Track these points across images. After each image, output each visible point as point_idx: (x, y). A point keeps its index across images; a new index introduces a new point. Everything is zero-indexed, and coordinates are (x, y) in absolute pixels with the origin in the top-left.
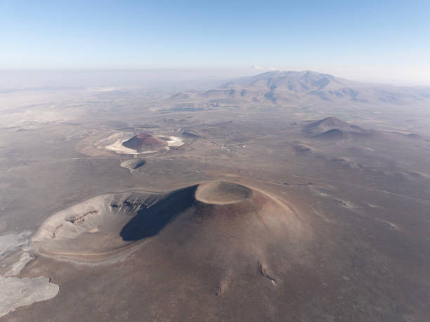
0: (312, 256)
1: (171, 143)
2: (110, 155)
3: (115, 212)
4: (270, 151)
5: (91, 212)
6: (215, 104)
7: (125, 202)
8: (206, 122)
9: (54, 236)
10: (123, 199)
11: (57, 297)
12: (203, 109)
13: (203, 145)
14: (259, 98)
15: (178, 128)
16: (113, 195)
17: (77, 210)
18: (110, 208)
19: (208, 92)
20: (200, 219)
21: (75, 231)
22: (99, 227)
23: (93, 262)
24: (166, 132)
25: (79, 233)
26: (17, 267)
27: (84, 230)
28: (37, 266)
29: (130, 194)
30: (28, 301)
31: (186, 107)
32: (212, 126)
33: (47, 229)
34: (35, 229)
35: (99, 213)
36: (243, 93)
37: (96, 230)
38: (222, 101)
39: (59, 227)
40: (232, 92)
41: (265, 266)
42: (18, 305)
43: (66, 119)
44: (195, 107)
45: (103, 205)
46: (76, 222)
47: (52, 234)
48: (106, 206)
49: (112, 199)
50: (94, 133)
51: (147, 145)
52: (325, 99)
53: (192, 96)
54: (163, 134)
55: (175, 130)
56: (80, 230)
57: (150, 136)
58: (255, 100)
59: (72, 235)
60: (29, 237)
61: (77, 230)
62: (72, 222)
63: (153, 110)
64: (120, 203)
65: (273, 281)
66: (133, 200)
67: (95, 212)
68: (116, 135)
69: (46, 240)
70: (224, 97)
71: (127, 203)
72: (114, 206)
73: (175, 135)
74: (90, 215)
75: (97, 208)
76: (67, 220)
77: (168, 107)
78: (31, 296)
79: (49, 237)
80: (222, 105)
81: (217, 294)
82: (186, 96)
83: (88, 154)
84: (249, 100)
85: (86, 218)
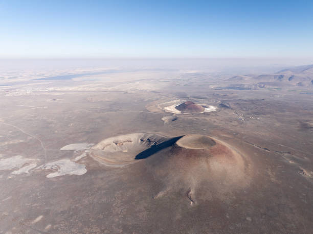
0: (234, 197)
1: (207, 110)
3: (141, 143)
4: (278, 124)
5: (128, 141)
7: (148, 139)
8: (243, 98)
9: (103, 149)
10: (148, 137)
11: (83, 175)
12: (250, 89)
13: (227, 114)
14: (305, 83)
15: (219, 100)
16: (144, 134)
17: (121, 138)
18: (140, 141)
19: (260, 76)
20: (170, 154)
21: (115, 149)
22: (128, 150)
23: (108, 164)
24: (209, 102)
25: (117, 150)
26: (78, 158)
27: (120, 149)
28: (85, 160)
29: (152, 135)
30: (72, 173)
31: (238, 87)
32: (246, 101)
33: (102, 145)
34: (96, 143)
35: (132, 143)
36: (290, 79)
37: (126, 151)
38: (269, 84)
39: (108, 145)
40: (281, 77)
41: (192, 192)
42: (67, 173)
43: (154, 89)
44: (245, 87)
45: (136, 138)
46: (118, 144)
47: (103, 147)
48: (138, 139)
49: (142, 136)
50: (162, 99)
51: (189, 109)
53: (247, 78)
54: (206, 103)
55: (216, 101)
56: (118, 149)
57: (194, 103)
58: (300, 84)
59: (112, 151)
60: (91, 146)
62: (116, 144)
63: (212, 87)
64: (145, 139)
65: (192, 203)
66: (152, 139)
67: (131, 141)
68: (175, 101)
69: (98, 149)
70: (273, 80)
71: (149, 140)
72: (142, 140)
73: (214, 105)
74: (127, 142)
75: (132, 139)
76: (114, 142)
77: (224, 86)
78: (74, 172)
79: (100, 149)
80: (268, 87)
81: (153, 198)
82: (241, 79)
84: (295, 85)
85: (124, 144)
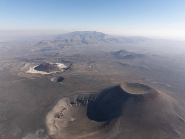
1: (60, 66)
2: (38, 76)
3: (75, 106)
6: (62, 46)
7: (78, 100)
9: (57, 129)
10: (76, 99)
12: (57, 49)
13: (79, 66)
14: (80, 43)
16: (68, 98)
17: (57, 110)
18: (70, 105)
21: (63, 123)
22: (73, 117)
24: (52, 61)
25: (66, 123)
27: (67, 121)
31: (48, 48)
33: (51, 125)
35: (67, 109)
36: (72, 41)
37: (73, 119)
38: (64, 45)
39: (55, 122)
40: (66, 41)
45: (66, 104)
46: (60, 117)
48: (68, 104)
52: (106, 42)
55: (56, 60)
57: (49, 64)
58: (78, 44)
61: (64, 122)
62: (58, 117)
66: (82, 99)
67: (65, 109)
70: (64, 43)
72: (72, 103)
74: (64, 111)
75: (65, 107)
76: (55, 117)
80: (66, 47)
81: (178, 137)
83: (25, 77)
84: (76, 44)
85: (63, 113)
